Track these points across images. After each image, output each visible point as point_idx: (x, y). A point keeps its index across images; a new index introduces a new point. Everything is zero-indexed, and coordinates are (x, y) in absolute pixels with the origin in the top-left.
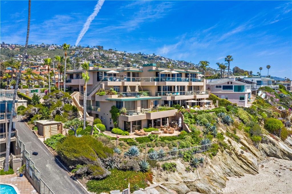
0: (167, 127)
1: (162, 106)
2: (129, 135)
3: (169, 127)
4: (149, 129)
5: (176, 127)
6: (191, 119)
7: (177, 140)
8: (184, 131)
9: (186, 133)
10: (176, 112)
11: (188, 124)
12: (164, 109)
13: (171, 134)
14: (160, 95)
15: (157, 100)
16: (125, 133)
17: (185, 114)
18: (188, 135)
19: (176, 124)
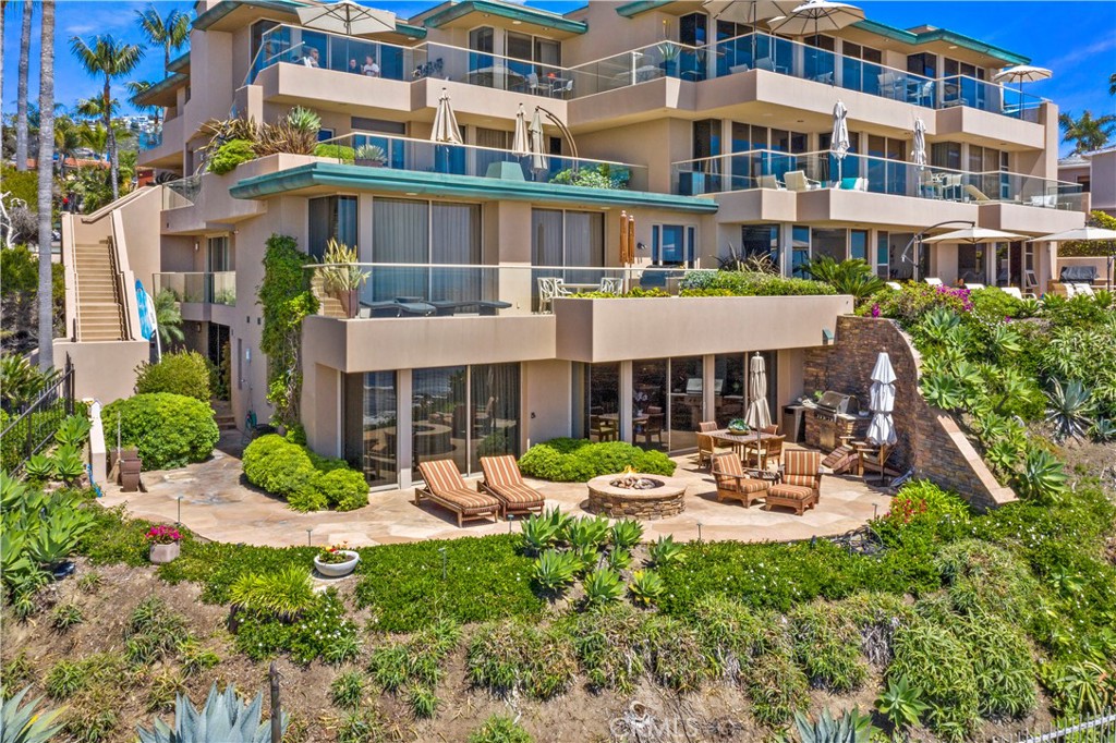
0: (752, 437)
1: (727, 264)
2: (361, 504)
3: (773, 446)
4: (587, 449)
5: (838, 444)
6: (994, 370)
7: (864, 595)
8: (927, 489)
9: (951, 509)
10: (840, 320)
11: (967, 419)
12: (734, 288)
13: (791, 510)
14: (713, 185)
15: (686, 222)
16: (320, 489)
17: (931, 323)
18: (983, 536)
19: (844, 415)
